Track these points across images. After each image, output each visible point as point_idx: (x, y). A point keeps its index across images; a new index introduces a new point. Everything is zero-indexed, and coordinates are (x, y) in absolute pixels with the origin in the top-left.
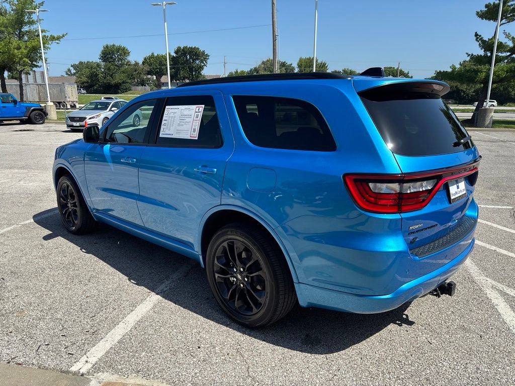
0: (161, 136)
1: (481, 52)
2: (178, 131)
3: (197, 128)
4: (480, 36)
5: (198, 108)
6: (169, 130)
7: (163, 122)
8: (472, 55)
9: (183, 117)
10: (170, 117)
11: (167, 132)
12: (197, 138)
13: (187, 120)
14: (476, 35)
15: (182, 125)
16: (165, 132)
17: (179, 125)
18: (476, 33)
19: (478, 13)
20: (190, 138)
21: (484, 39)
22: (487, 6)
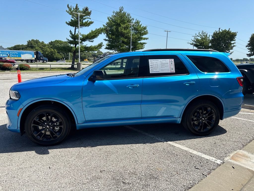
0: (151, 72)
1: (71, 39)
2: (162, 70)
3: (173, 68)
4: (72, 32)
5: (170, 61)
6: (156, 70)
7: (150, 67)
8: (69, 40)
9: (163, 64)
10: (154, 64)
11: (155, 70)
12: (175, 72)
13: (166, 65)
14: (70, 31)
15: (164, 67)
16: (153, 71)
17: (161, 67)
18: (70, 30)
19: (66, 23)
20: (170, 72)
21: (73, 34)
22: (72, 20)
